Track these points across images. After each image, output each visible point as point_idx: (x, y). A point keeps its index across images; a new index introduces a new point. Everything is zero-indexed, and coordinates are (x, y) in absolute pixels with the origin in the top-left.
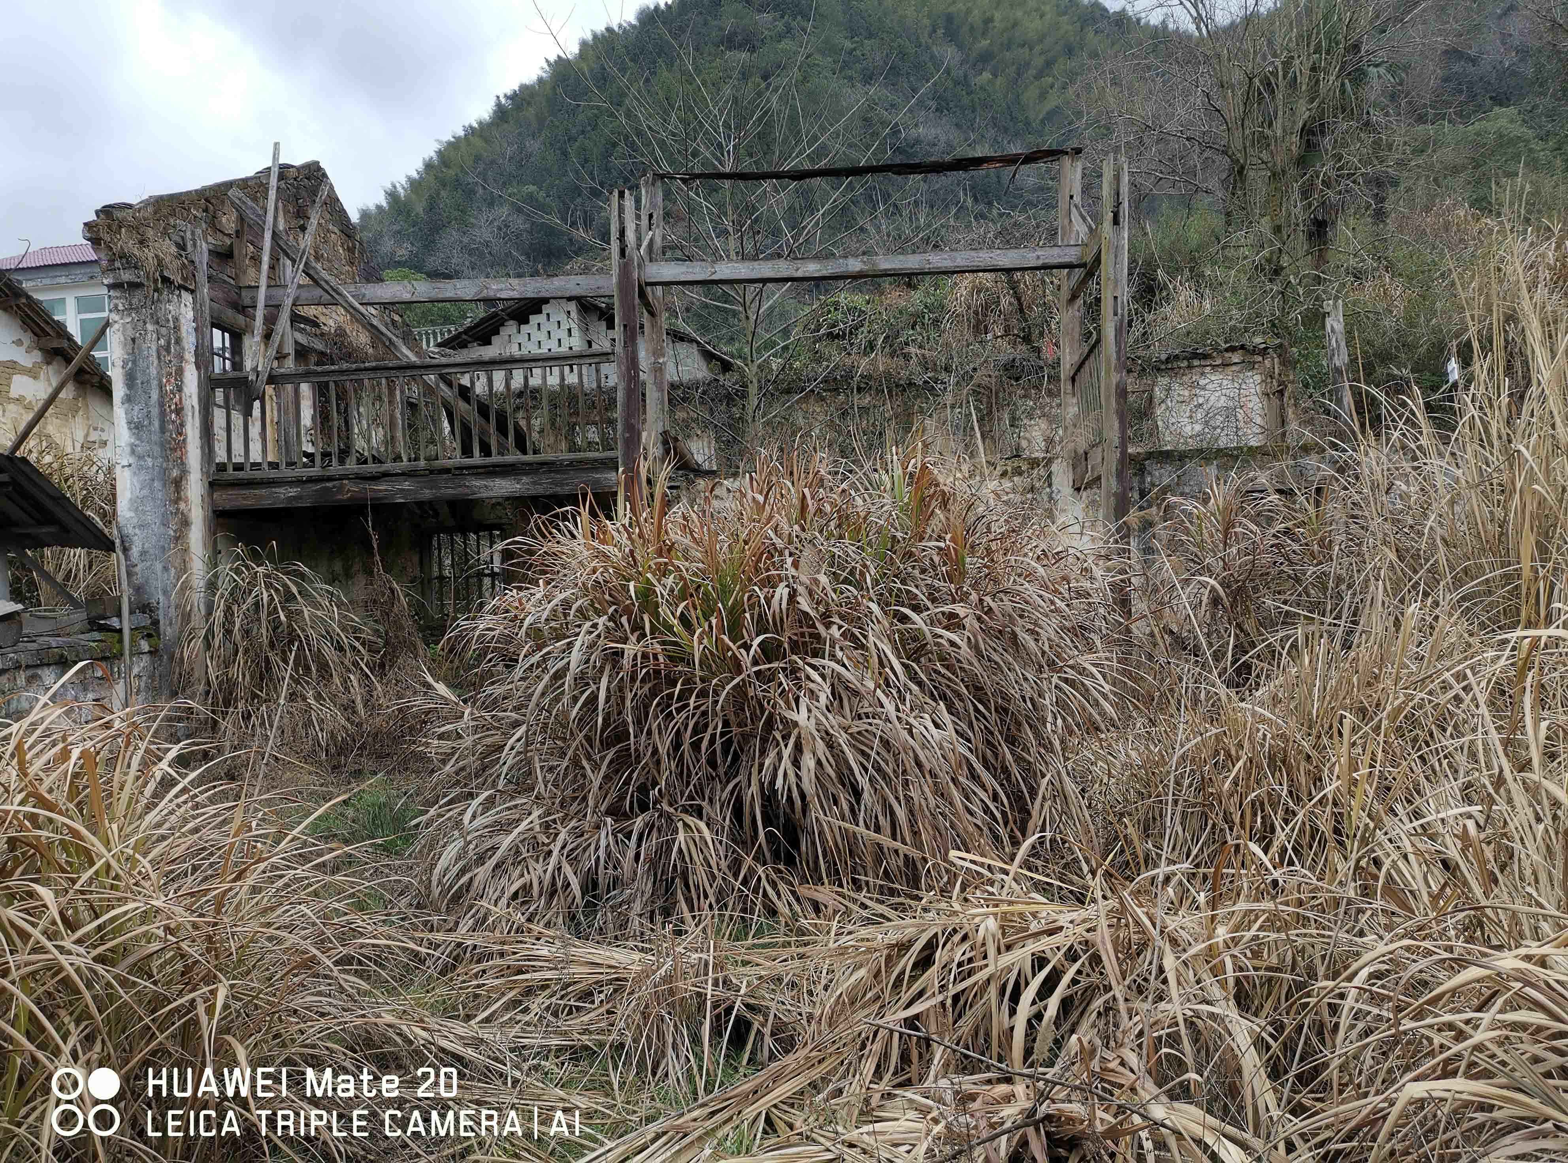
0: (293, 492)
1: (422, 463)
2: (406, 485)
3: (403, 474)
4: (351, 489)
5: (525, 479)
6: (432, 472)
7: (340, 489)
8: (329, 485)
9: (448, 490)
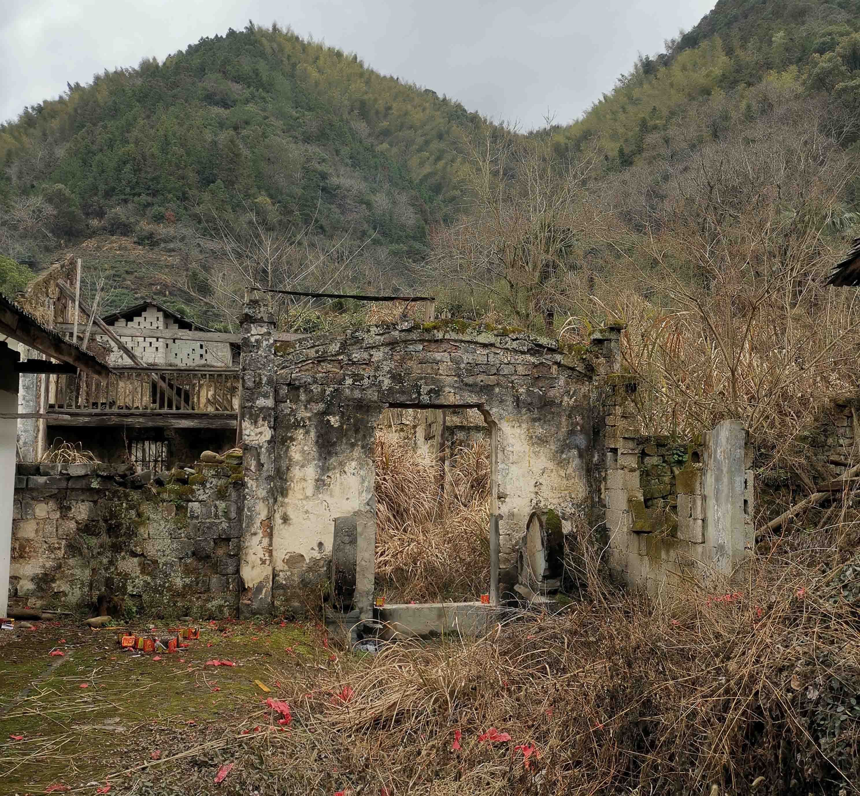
0: (87, 419)
1: (149, 411)
2: (141, 420)
3: (140, 415)
4: (115, 420)
5: (196, 421)
6: (153, 415)
7: (109, 419)
8: (105, 417)
9: (160, 423)
